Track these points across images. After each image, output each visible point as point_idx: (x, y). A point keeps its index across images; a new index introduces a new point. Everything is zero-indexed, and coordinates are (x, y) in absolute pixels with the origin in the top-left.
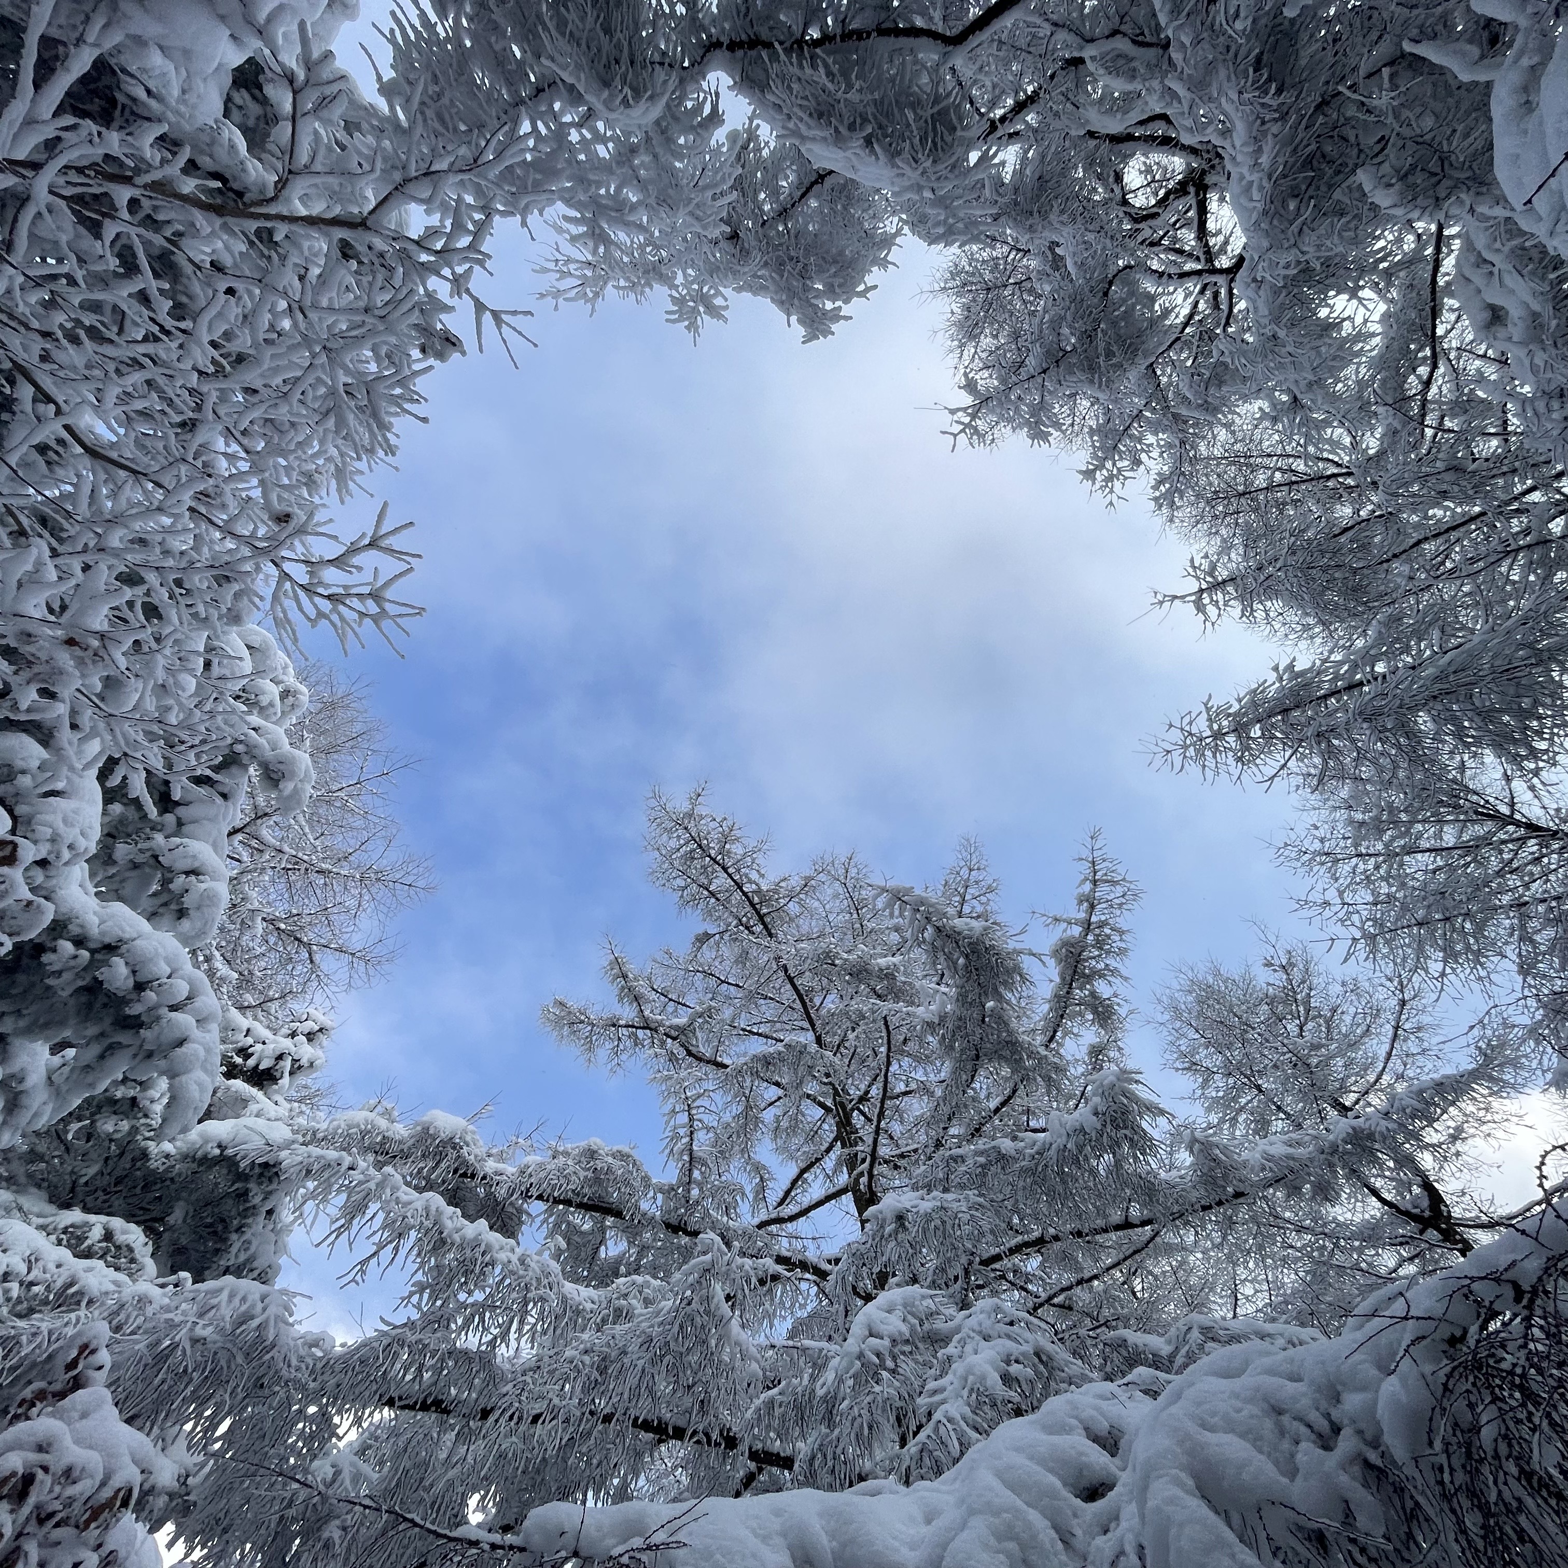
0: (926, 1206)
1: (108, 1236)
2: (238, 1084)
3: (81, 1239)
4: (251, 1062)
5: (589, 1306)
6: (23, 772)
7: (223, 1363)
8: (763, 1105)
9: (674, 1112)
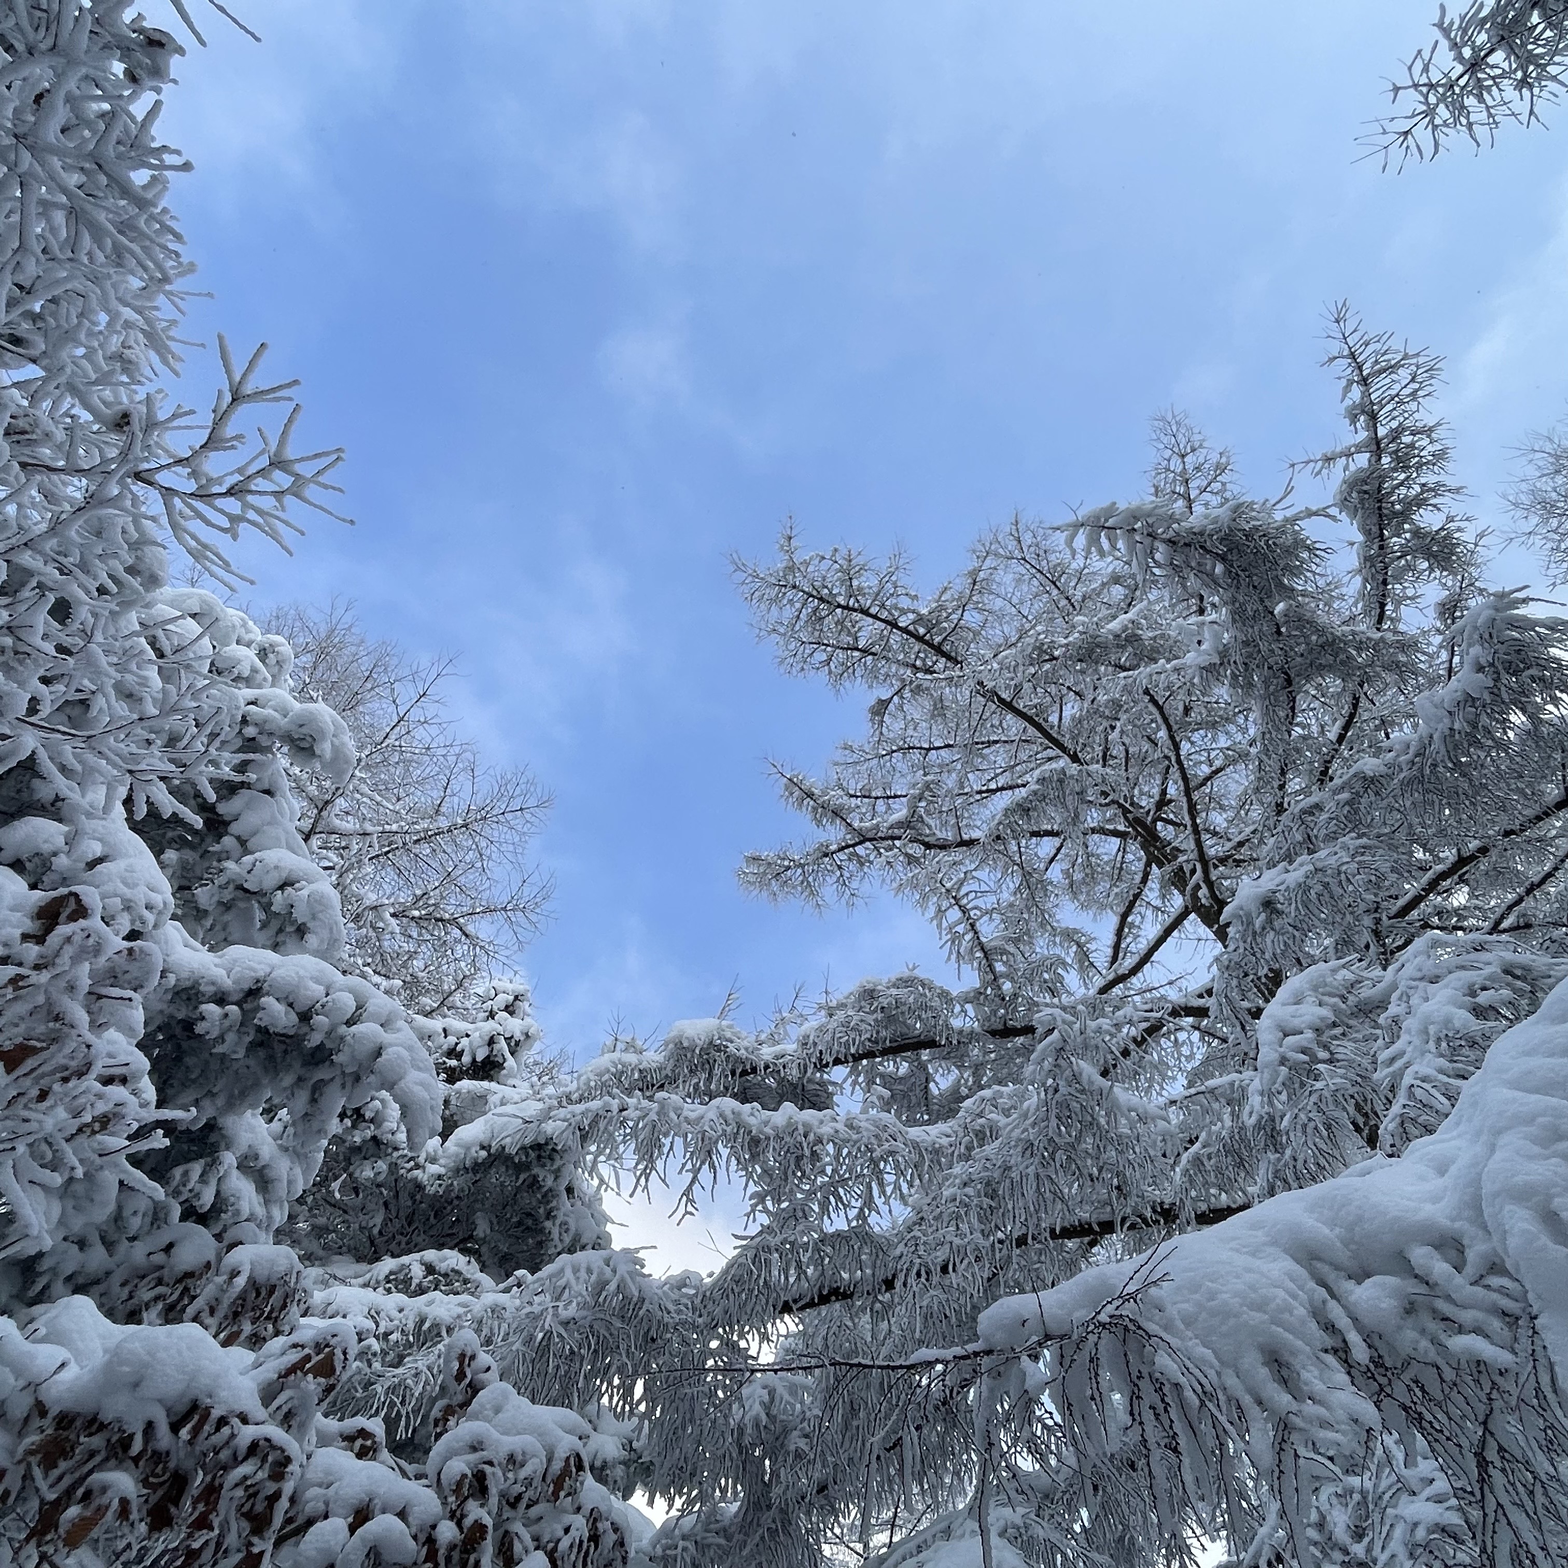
0: (1297, 873)
1: (430, 1269)
2: (465, 1085)
3: (407, 1281)
4: (466, 1059)
5: (945, 1141)
6: (55, 854)
7: (603, 1331)
8: (1042, 866)
9: (940, 912)
